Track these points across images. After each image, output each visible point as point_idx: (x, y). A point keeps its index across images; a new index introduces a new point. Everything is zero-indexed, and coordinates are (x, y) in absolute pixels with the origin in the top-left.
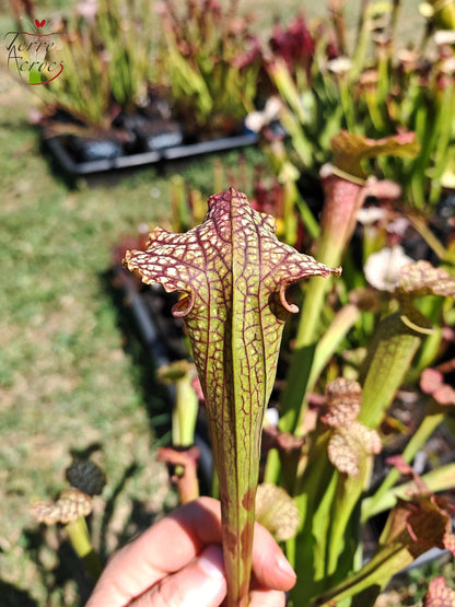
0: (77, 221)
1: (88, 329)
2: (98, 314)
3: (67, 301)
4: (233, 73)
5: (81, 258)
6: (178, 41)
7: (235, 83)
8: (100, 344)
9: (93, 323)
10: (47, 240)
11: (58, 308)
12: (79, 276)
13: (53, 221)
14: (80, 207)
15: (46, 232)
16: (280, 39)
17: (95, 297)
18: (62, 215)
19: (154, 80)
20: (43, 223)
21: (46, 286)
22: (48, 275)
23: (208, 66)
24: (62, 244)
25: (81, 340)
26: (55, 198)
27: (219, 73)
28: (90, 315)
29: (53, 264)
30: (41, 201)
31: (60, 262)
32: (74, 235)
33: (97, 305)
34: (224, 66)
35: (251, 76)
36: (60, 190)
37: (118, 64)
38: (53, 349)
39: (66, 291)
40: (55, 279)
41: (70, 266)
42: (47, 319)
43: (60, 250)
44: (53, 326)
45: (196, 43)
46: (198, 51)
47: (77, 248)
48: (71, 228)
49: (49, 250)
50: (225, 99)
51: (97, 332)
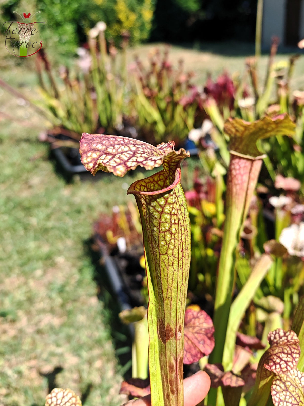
0: (71, 204)
1: (73, 282)
2: (80, 271)
3: (60, 260)
4: (179, 109)
5: (71, 230)
6: (144, 87)
7: (180, 115)
8: (81, 292)
9: (77, 276)
10: (48, 217)
11: (54, 265)
12: (69, 243)
13: (54, 204)
14: (73, 194)
15: (49, 211)
16: (211, 88)
17: (79, 258)
18: (60, 200)
19: (127, 114)
20: (47, 206)
21: (45, 249)
22: (47, 241)
23: (163, 105)
24: (59, 220)
25: (68, 289)
26: (57, 189)
27: (170, 109)
28: (75, 270)
29: (51, 233)
30: (47, 189)
31: (56, 232)
32: (67, 214)
33: (80, 264)
34: (175, 104)
35: (191, 112)
36: (61, 183)
37: (104, 103)
38: (47, 295)
39: (60, 253)
40: (52, 245)
41: (63, 236)
42: (45, 272)
43: (57, 224)
44: (49, 277)
45: (156, 90)
46: (157, 95)
47: (69, 222)
48: (66, 208)
49: (50, 224)
50: (174, 125)
51: (80, 283)
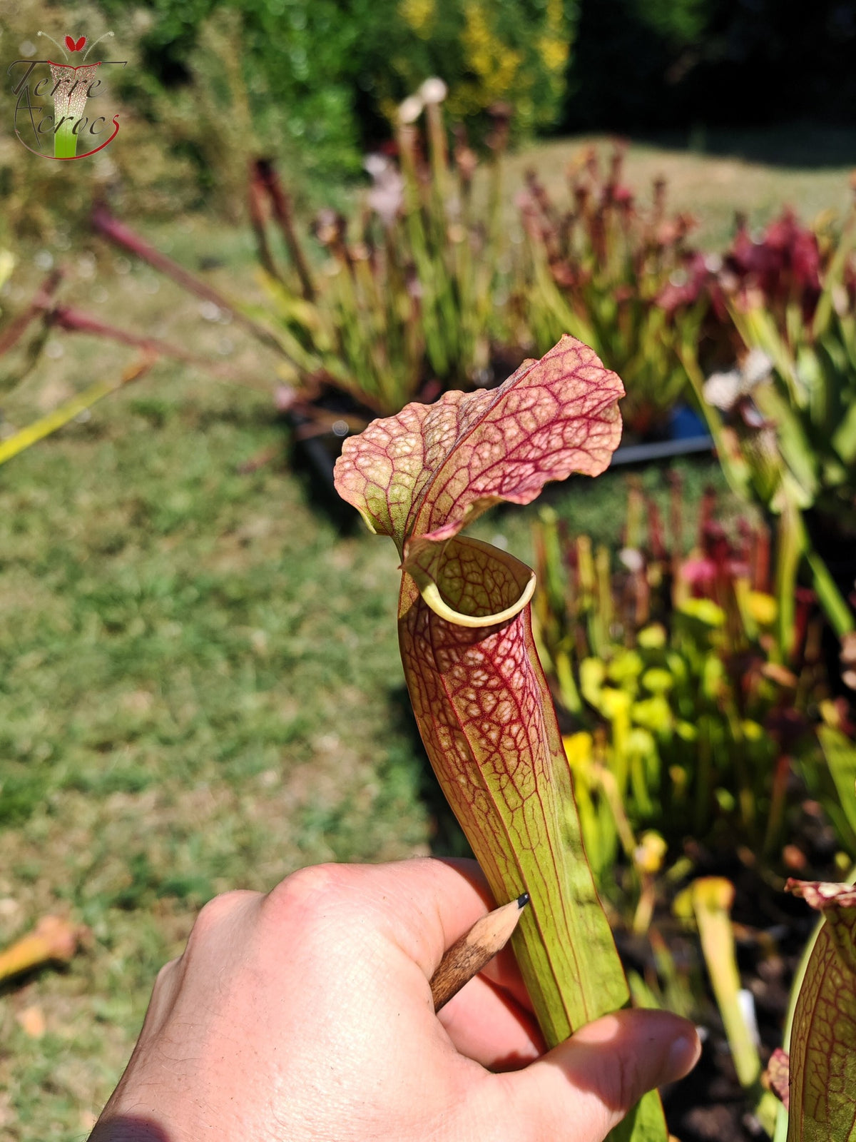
0: (354, 593)
1: (363, 804)
2: (383, 773)
3: (327, 742)
4: (655, 320)
5: (354, 661)
6: (552, 260)
7: (657, 338)
8: (385, 831)
9: (375, 788)
10: (294, 627)
11: (311, 755)
12: (352, 696)
13: (309, 590)
14: (359, 565)
15: (294, 610)
16: (746, 256)
17: (379, 738)
18: (323, 581)
19: (502, 338)
20: (289, 597)
21: (288, 714)
22: (291, 691)
23: (606, 309)
24: (323, 633)
25: (348, 822)
26: (315, 549)
27: (627, 321)
28: (368, 773)
29: (300, 671)
30: (287, 551)
31: (314, 668)
32: (344, 619)
33: (381, 754)
34: (643, 308)
35: (690, 329)
36: (326, 535)
37: (438, 309)
38: (292, 839)
39: (327, 723)
40: (305, 701)
41: (335, 678)
42: (286, 777)
43: (317, 647)
44: (297, 791)
45: (587, 265)
46: (591, 281)
47: (351, 641)
48: (340, 603)
49: (298, 646)
50: (639, 366)
51: (381, 806)
